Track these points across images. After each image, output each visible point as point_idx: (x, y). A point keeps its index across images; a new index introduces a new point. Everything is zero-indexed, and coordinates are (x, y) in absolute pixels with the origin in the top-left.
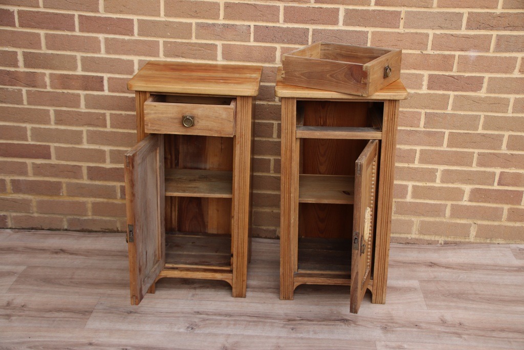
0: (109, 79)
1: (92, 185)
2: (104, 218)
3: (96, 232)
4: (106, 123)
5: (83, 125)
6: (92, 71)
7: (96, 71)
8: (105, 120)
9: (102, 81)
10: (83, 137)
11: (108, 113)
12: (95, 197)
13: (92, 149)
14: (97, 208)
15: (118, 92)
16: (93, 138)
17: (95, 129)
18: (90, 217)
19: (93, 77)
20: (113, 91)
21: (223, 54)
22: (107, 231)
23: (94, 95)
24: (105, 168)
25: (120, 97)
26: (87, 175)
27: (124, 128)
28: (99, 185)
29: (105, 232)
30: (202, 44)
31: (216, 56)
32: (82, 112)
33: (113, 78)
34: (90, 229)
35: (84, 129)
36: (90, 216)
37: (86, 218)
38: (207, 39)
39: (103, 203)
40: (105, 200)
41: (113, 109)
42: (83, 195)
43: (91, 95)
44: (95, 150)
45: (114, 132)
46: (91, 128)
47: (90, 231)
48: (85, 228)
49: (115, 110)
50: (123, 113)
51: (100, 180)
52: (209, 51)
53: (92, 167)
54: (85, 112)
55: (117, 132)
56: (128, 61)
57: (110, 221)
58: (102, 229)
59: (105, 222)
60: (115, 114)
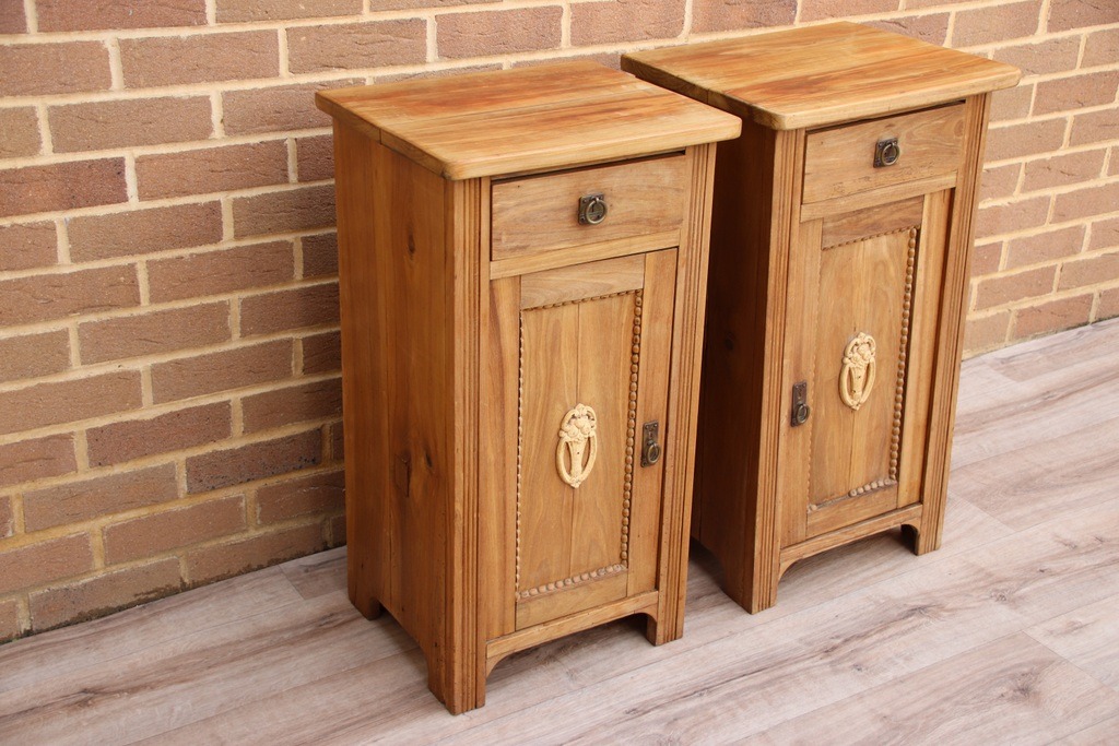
0: (139, 161)
1: (106, 479)
2: (141, 564)
3: (121, 609)
4: (138, 294)
5: (66, 315)
6: (88, 148)
7: (98, 147)
8: (134, 284)
9: (121, 173)
10: (69, 349)
11: (140, 261)
12: (115, 512)
13: (99, 377)
14: (120, 544)
15: (167, 195)
16: (98, 345)
17: (104, 316)
18: (100, 575)
19: (92, 164)
20: (152, 197)
21: (439, 42)
22: (152, 595)
23: (96, 218)
24: (142, 422)
25: (174, 208)
26: (89, 454)
27: (190, 296)
28: (124, 476)
29: (147, 601)
30: (387, 23)
31: (425, 52)
32: (64, 276)
33: (151, 159)
34: (102, 607)
35: (70, 324)
36: (99, 570)
37: (87, 580)
38: (399, 9)
39: (138, 521)
40: (143, 512)
41: (155, 249)
42: (77, 518)
43: (86, 219)
44: (109, 377)
45: (163, 313)
46: (92, 318)
47: (103, 614)
48: (86, 609)
49: (161, 249)
50: (185, 252)
51: (127, 461)
52: (406, 40)
53: (102, 430)
54: (71, 275)
55: (171, 312)
56: (194, 100)
57: (159, 565)
58: (136, 595)
59: (146, 572)
60: (161, 262)
